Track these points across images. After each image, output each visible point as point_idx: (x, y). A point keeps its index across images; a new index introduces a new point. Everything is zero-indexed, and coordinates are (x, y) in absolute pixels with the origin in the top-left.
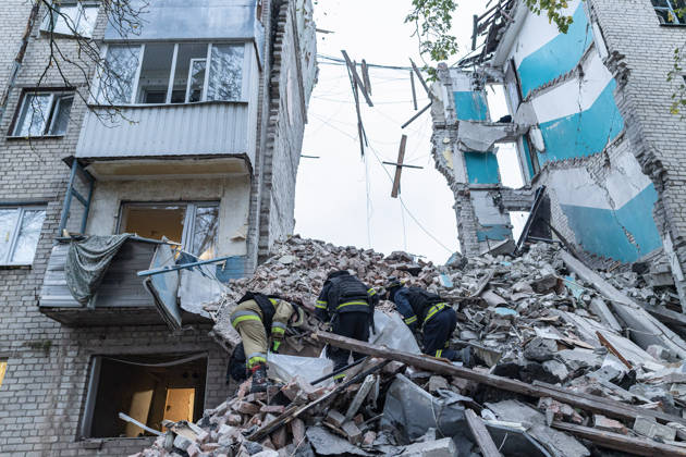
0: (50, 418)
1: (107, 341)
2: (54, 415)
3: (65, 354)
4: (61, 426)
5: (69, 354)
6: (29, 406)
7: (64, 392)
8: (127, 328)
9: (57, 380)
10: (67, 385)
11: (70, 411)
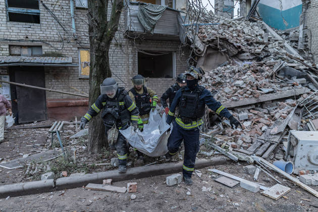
0: (128, 71)
1: (142, 45)
2: (129, 70)
3: (128, 49)
4: (132, 74)
5: (129, 49)
6: (120, 67)
7: (130, 62)
8: (148, 41)
9: (127, 58)
10: (131, 60)
11: (134, 69)
